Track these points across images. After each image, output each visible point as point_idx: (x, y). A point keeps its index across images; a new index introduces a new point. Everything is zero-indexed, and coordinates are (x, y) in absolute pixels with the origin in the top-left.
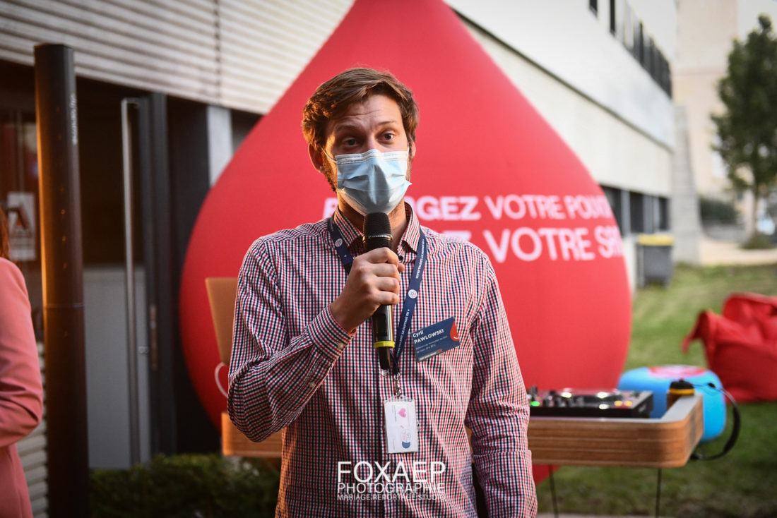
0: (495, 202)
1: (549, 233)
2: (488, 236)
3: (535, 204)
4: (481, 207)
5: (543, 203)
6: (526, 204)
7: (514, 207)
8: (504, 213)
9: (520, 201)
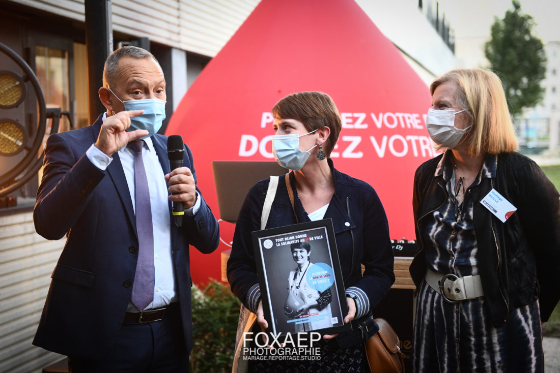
0: (377, 117)
1: (413, 138)
2: (373, 139)
3: (404, 118)
4: (368, 120)
5: (409, 118)
6: (398, 118)
7: (390, 120)
8: (383, 124)
9: (394, 116)
